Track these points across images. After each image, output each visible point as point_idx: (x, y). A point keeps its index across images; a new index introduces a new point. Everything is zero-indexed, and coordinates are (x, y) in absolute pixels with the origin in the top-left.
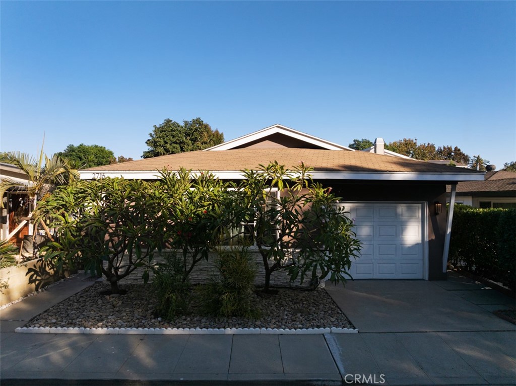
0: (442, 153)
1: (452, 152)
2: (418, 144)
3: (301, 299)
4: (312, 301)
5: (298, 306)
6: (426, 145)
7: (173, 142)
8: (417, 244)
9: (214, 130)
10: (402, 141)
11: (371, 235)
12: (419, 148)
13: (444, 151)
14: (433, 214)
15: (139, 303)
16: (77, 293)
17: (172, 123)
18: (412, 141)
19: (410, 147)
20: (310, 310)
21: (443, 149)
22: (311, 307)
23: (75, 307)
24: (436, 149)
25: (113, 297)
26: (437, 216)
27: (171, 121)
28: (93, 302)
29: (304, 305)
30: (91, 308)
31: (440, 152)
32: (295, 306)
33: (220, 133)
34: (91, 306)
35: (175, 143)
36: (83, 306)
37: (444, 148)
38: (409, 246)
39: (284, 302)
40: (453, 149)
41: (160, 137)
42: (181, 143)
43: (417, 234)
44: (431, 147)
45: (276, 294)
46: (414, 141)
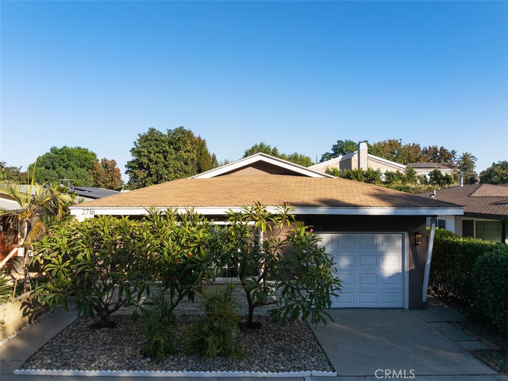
0: (427, 153)
1: (438, 152)
2: (403, 144)
3: (284, 335)
4: (294, 336)
5: (281, 343)
6: (411, 145)
7: (157, 152)
8: (397, 274)
9: (197, 137)
10: (387, 142)
11: (352, 265)
12: (404, 149)
13: (429, 151)
14: (414, 245)
15: (128, 338)
16: (69, 326)
17: (156, 131)
18: (397, 141)
19: (394, 147)
20: (291, 348)
21: (428, 149)
22: (292, 345)
23: (68, 344)
24: (422, 149)
25: (103, 332)
26: (417, 246)
27: (155, 130)
28: (85, 338)
29: (286, 342)
30: (83, 346)
31: (426, 152)
32: (277, 343)
33: (203, 140)
34: (83, 344)
35: (159, 152)
36: (75, 343)
37: (430, 148)
38: (389, 275)
39: (267, 338)
40: (439, 149)
41: (144, 147)
42: (164, 152)
43: (398, 264)
44: (417, 147)
45: (259, 328)
46: (399, 141)
